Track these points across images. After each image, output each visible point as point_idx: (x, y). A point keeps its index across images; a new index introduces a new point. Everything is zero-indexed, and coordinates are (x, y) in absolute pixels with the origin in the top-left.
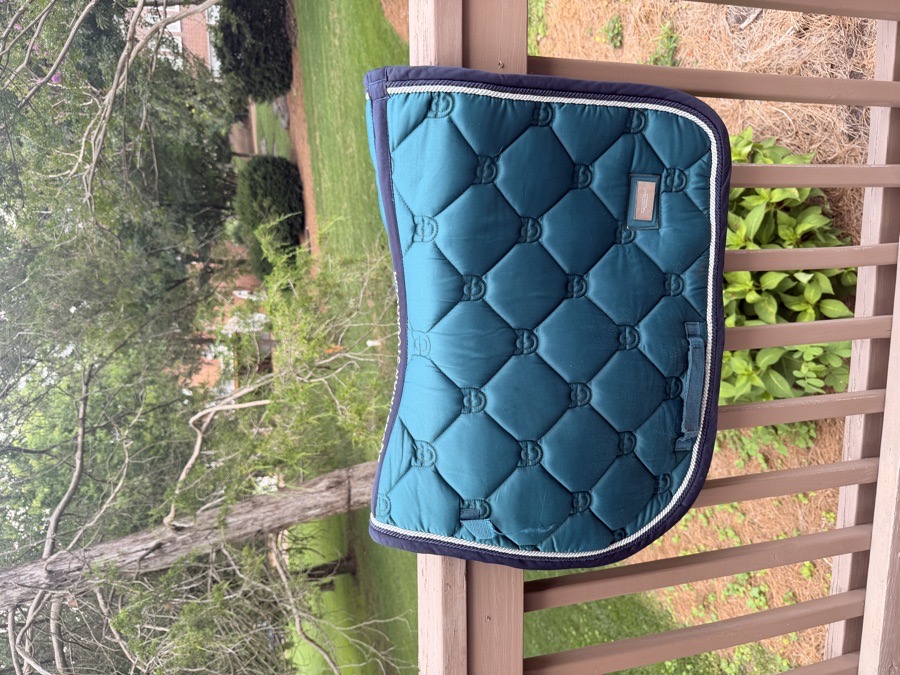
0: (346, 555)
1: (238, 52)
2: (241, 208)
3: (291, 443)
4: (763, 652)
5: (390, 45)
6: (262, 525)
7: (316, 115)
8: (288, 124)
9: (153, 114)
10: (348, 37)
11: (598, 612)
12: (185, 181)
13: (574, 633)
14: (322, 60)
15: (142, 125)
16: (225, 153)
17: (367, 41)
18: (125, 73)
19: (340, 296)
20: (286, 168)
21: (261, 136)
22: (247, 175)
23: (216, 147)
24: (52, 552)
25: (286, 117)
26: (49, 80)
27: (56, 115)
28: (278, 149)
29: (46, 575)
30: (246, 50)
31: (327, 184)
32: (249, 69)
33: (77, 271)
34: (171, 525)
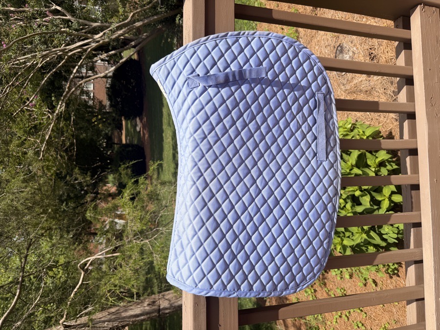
7: (153, 125)
8: (140, 130)
20: (138, 149)
21: (127, 135)
22: (119, 153)
23: (106, 140)
25: (139, 126)
30: (122, 97)
34: (63, 325)
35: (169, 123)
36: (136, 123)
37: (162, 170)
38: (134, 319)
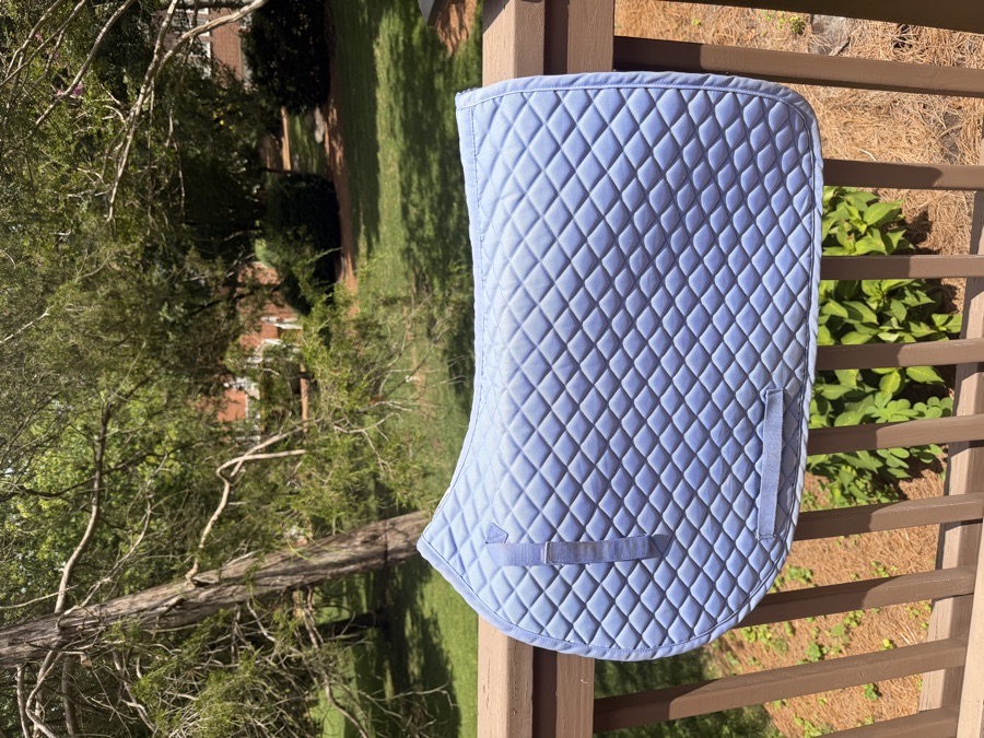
1: (272, 60)
8: (324, 138)
14: (362, 71)
16: (257, 169)
18: (152, 85)
20: (321, 187)
21: (295, 149)
22: (278, 192)
23: (246, 161)
24: (66, 606)
25: (321, 131)
26: (71, 92)
29: (58, 631)
30: (280, 58)
34: (193, 581)
35: (392, 130)
36: (314, 120)
37: (378, 239)
38: (335, 571)
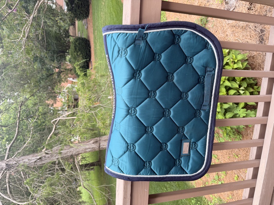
0: (98, 160)
1: (73, 4)
2: (71, 53)
3: (82, 131)
4: (221, 201)
5: (120, 6)
6: (72, 153)
7: (96, 25)
8: (87, 27)
9: (45, 22)
10: (107, 2)
11: (173, 184)
12: (54, 43)
13: (165, 189)
14: (99, 9)
15: (42, 26)
16: (68, 36)
17: (113, 4)
18: (37, 10)
19: (99, 86)
20: (86, 41)
21: (79, 30)
22: (74, 43)
23: (65, 33)
24: (8, 158)
25: (87, 26)
26: (13, 11)
27: (15, 21)
28: (84, 35)
29: (5, 165)
30: (75, 4)
31: (98, 47)
32: (76, 10)
33: (19, 73)
34: (44, 152)
